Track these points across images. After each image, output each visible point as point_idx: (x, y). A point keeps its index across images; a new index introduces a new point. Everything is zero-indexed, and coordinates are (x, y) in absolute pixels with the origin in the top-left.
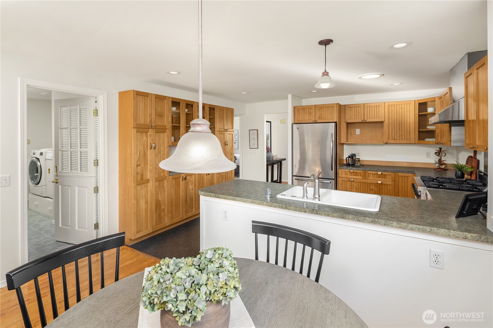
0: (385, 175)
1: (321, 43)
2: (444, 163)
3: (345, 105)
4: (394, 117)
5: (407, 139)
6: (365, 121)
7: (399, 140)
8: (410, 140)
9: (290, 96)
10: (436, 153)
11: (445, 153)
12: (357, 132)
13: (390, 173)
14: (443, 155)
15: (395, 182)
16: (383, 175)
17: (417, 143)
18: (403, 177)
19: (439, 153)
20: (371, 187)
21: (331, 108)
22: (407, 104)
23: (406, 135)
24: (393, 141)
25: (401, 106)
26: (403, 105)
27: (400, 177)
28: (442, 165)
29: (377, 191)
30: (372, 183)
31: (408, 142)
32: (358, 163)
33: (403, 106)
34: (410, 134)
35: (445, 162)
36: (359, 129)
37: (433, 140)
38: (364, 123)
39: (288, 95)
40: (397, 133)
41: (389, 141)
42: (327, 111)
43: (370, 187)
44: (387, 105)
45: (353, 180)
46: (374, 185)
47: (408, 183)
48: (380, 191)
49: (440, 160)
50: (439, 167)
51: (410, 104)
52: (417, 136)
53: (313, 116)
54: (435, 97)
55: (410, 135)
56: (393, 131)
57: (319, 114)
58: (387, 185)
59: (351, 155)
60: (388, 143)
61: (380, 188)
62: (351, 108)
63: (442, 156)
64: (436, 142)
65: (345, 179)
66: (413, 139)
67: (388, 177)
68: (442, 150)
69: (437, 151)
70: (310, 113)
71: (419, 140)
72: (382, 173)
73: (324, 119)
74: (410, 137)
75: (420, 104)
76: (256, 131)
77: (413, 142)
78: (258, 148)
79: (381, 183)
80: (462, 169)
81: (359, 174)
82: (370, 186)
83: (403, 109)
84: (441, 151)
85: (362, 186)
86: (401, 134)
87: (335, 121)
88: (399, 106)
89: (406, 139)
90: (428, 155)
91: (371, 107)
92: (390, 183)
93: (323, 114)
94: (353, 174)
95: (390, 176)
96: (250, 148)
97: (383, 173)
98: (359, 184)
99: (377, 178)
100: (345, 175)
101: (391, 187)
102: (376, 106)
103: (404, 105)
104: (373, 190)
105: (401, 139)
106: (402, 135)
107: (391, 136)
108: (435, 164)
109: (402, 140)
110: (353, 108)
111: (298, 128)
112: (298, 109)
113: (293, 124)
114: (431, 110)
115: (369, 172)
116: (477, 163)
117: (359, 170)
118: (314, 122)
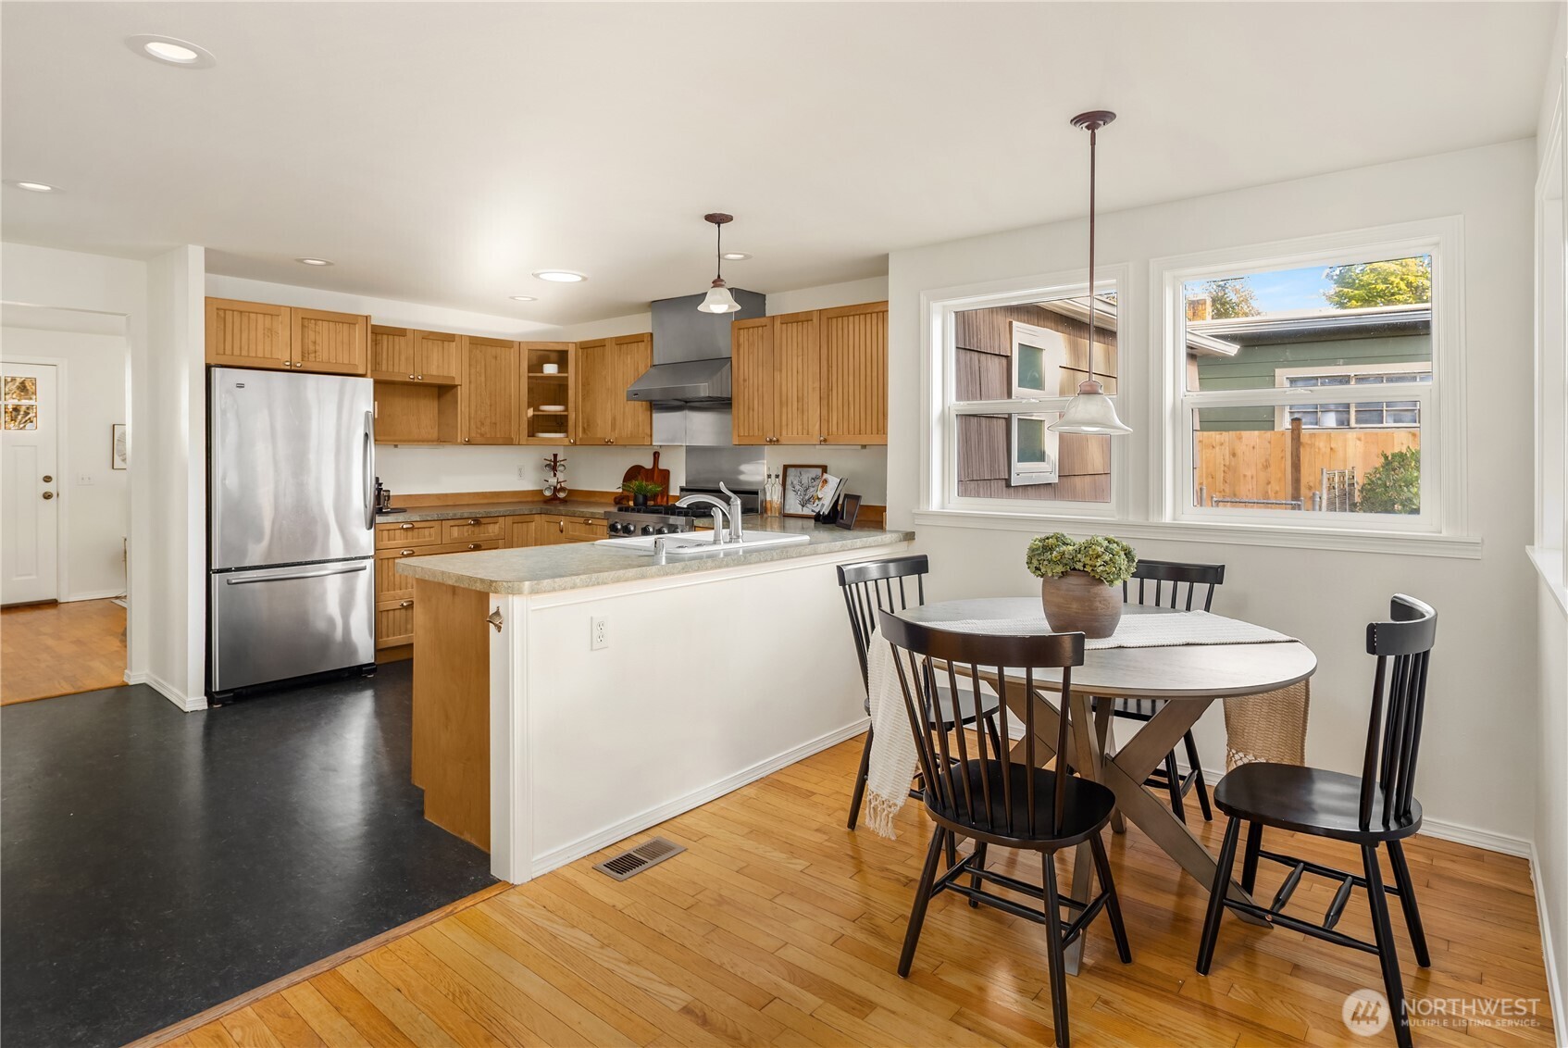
0: (485, 524)
4: (481, 375)
6: (418, 381)
8: (510, 435)
9: (197, 253)
10: (547, 466)
11: (563, 465)
14: (560, 469)
16: (482, 527)
17: (525, 444)
19: (553, 465)
21: (346, 327)
22: (506, 348)
23: (503, 424)
25: (494, 350)
27: (514, 525)
28: (560, 491)
33: (497, 351)
34: (510, 422)
39: (191, 246)
40: (486, 417)
41: (471, 437)
42: (333, 336)
44: (466, 342)
45: (413, 553)
51: (510, 348)
52: (524, 426)
53: (283, 346)
56: (478, 413)
57: (305, 340)
60: (471, 442)
64: (573, 441)
65: (389, 553)
66: (516, 435)
67: (492, 528)
68: (558, 459)
70: (270, 333)
71: (528, 436)
73: (323, 361)
74: (510, 428)
77: (515, 440)
83: (499, 358)
86: (494, 421)
88: (491, 351)
89: (503, 433)
90: (521, 473)
91: (430, 343)
93: (319, 342)
94: (410, 533)
95: (496, 526)
99: (468, 534)
100: (389, 540)
102: (443, 341)
103: (501, 350)
105: (493, 433)
107: (473, 426)
110: (385, 337)
111: (241, 386)
112: (218, 309)
113: (208, 368)
114: (550, 369)
115: (452, 523)
116: (665, 475)
117: (429, 519)
118: (289, 368)
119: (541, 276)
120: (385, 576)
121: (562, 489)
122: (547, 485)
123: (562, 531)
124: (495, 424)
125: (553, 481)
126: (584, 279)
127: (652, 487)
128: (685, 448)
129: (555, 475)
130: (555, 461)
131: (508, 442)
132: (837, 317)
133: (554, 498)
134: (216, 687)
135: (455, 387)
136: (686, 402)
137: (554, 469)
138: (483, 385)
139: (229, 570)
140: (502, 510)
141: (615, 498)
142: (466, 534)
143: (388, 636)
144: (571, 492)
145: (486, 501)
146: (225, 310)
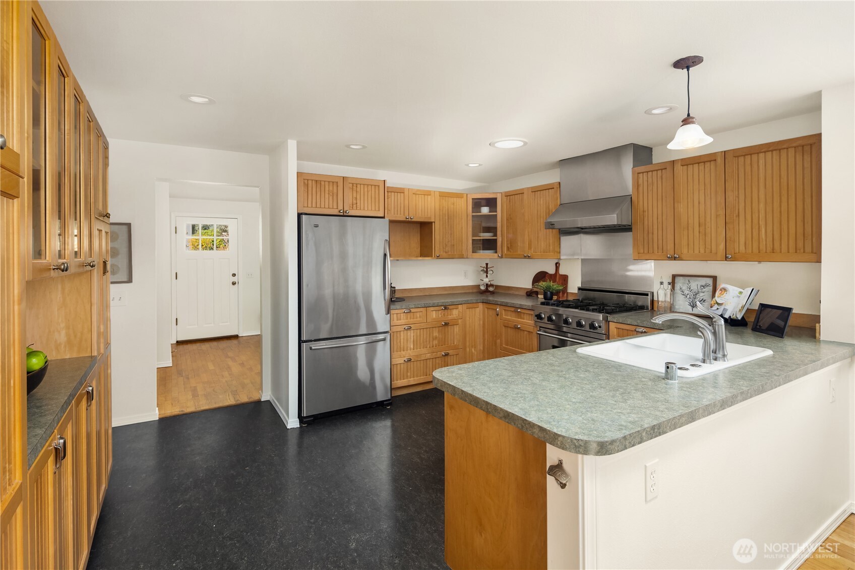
0: (451, 309)
1: (679, 64)
4: (445, 216)
6: (410, 220)
8: (467, 252)
9: (293, 145)
14: (490, 272)
15: (462, 319)
16: (449, 311)
17: (471, 257)
18: (470, 309)
19: (485, 270)
21: (373, 188)
22: (459, 198)
24: (444, 254)
26: (455, 200)
27: (467, 310)
28: (490, 287)
29: (442, 338)
35: (492, 283)
39: (289, 141)
40: (448, 242)
41: (440, 254)
42: (366, 193)
43: (433, 334)
44: (437, 195)
45: (410, 328)
46: (437, 329)
48: (445, 338)
51: (462, 198)
52: (470, 246)
56: (444, 239)
57: (351, 197)
58: (454, 325)
60: (440, 257)
61: (445, 333)
64: (500, 256)
67: (454, 312)
69: (482, 269)
70: (332, 193)
71: (472, 253)
73: (360, 209)
76: (125, 227)
77: (465, 255)
81: (418, 315)
85: (422, 336)
87: (381, 215)
88: (451, 200)
89: (458, 251)
90: (465, 275)
91: (417, 196)
93: (358, 197)
94: (409, 316)
95: (457, 311)
97: (448, 307)
98: (418, 334)
99: (442, 316)
100: (397, 320)
101: (458, 328)
102: (425, 195)
104: (436, 338)
105: (452, 251)
107: (442, 247)
110: (393, 193)
111: (316, 226)
112: (304, 179)
113: (299, 215)
114: (485, 210)
115: (432, 309)
116: (565, 279)
117: (419, 306)
118: (342, 214)
119: (496, 145)
120: (395, 343)
121: (492, 285)
122: (482, 282)
123: (498, 315)
124: (454, 245)
125: (486, 280)
126: (525, 143)
127: (555, 286)
128: (580, 260)
129: (487, 276)
130: (487, 268)
131: (461, 257)
132: (744, 156)
133: (486, 291)
134: (305, 414)
135: (431, 223)
136: (582, 229)
137: (487, 272)
138: (447, 221)
139: (311, 341)
140: (460, 299)
141: (527, 292)
142: (440, 316)
143: (397, 380)
144: (497, 287)
145: (446, 293)
146: (308, 180)
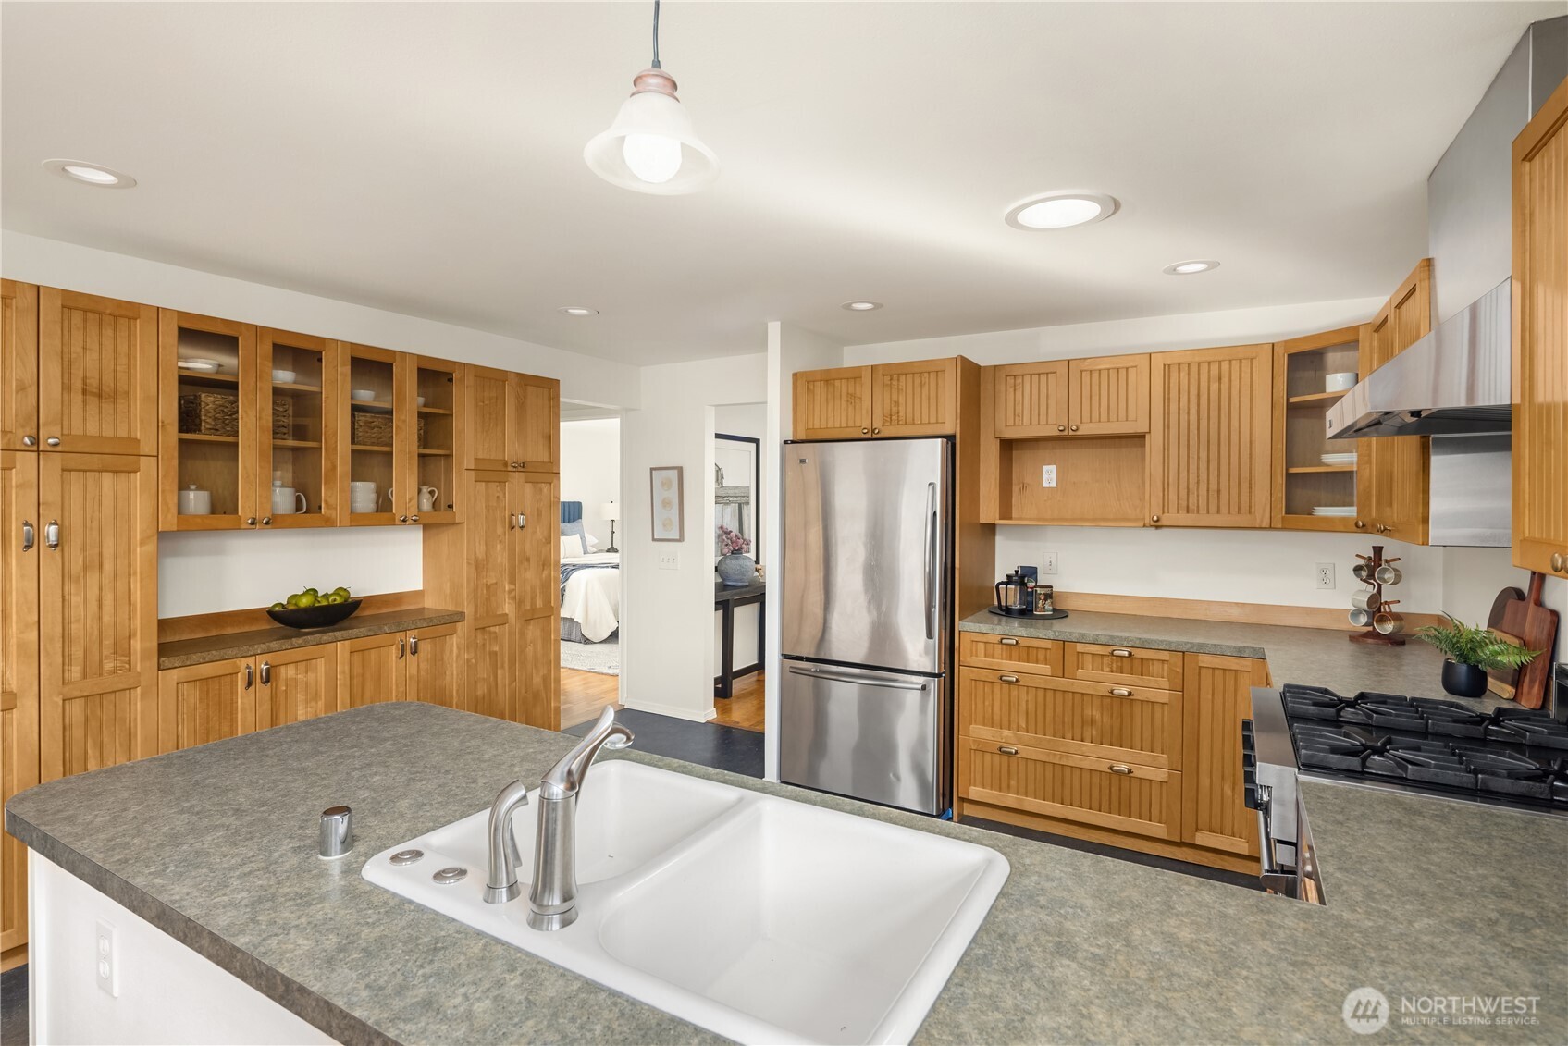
0: (1142, 659)
2: (1390, 613)
3: (996, 366)
4: (1188, 413)
5: (1239, 508)
6: (1071, 433)
7: (1208, 513)
8: (1250, 512)
9: (774, 329)
10: (1357, 569)
11: (1396, 570)
12: (1045, 476)
13: (1165, 656)
14: (1386, 577)
15: (1183, 691)
16: (1137, 663)
17: (1280, 526)
18: (1217, 672)
19: (1372, 567)
20: (1088, 712)
21: (933, 376)
22: (1240, 360)
23: (1234, 492)
24: (1183, 518)
25: (1215, 368)
26: (1225, 366)
27: (1203, 671)
28: (1382, 620)
29: (1112, 727)
30: (1092, 695)
31: (1243, 520)
32: (1047, 607)
33: (1223, 368)
34: (1250, 488)
35: (1395, 608)
36: (1053, 468)
37: (1350, 512)
38: (1068, 440)
39: (769, 324)
40: (1198, 482)
41: (1165, 514)
42: (918, 390)
43: (1083, 709)
44: (1158, 364)
45: (1017, 680)
46: (1097, 701)
47: (1239, 699)
48: (1121, 729)
49: (1375, 600)
50: (1371, 628)
51: (1252, 359)
52: (1280, 495)
53: (864, 412)
54: (1358, 326)
55: (1250, 492)
56: (1183, 474)
57: (887, 401)
58: (1152, 702)
59: (1016, 572)
60: (1164, 522)
61: (1121, 715)
62: (1019, 380)
63: (1385, 581)
64: (1361, 524)
65: (984, 675)
66: (1264, 511)
67: (1155, 668)
68: (1383, 558)
69: (1362, 562)
70: (853, 398)
71: (1286, 513)
72: (1130, 654)
73: (906, 423)
74: (1250, 500)
75: (1293, 358)
76: (676, 471)
77: (1262, 521)
78: (681, 539)
79: (1126, 693)
80: (1473, 650)
81: (1041, 656)
82: (1083, 705)
83: (1225, 380)
84: (1381, 560)
85: (1050, 705)
86: (1216, 487)
87: (949, 431)
88: (1209, 371)
89: (1234, 508)
90: (1326, 576)
91: (1095, 375)
92: (1163, 696)
93: (902, 400)
94: (1015, 652)
95: (1166, 666)
96: (654, 540)
97: (1135, 652)
98: (1041, 699)
99: (1112, 672)
100: (986, 657)
101: (1166, 713)
102: (1118, 369)
103: (1230, 365)
104: (1093, 722)
105: (1213, 508)
106: (1219, 491)
107: (1173, 497)
108: (1356, 614)
109: (1218, 512)
111: (803, 461)
112: (807, 382)
114: (1339, 383)
115: (1080, 647)
117: (1040, 636)
130: (1378, 561)
131: (1245, 523)
137: (1373, 575)
138: (1193, 428)
139: (791, 657)
142: (1107, 670)
146: (814, 382)
